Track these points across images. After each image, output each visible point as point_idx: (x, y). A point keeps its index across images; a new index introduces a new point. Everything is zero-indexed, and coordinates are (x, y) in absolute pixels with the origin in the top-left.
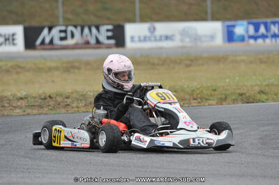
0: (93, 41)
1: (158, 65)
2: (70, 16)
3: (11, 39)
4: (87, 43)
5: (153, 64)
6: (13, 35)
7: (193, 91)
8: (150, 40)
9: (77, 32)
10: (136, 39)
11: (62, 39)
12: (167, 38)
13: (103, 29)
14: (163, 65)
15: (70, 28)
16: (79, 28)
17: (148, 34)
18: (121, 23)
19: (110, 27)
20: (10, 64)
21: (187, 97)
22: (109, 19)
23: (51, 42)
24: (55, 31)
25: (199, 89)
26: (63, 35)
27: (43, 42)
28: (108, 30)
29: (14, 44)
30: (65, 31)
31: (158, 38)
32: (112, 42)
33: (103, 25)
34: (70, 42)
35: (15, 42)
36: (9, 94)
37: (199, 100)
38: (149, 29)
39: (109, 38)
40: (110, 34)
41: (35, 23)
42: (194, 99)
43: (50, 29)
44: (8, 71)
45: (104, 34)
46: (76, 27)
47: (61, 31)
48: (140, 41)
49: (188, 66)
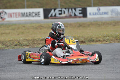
0: (73, 15)
1: (101, 25)
2: (63, 4)
3: (38, 14)
4: (71, 16)
5: (99, 25)
6: (39, 12)
7: (116, 36)
8: (98, 14)
9: (66, 11)
10: (92, 14)
11: (60, 14)
12: (105, 13)
13: (78, 9)
14: (103, 25)
15: (63, 9)
16: (67, 10)
17: (97, 12)
18: (85, 7)
19: (80, 9)
20: (37, 25)
21: (113, 39)
22: (80, 5)
23: (55, 15)
24: (57, 11)
25: (119, 35)
26: (60, 12)
27: (52, 16)
28: (79, 10)
29: (39, 16)
30: (61, 11)
31: (101, 13)
32: (81, 15)
33: (77, 8)
34: (63, 15)
35: (40, 15)
36: (37, 38)
37: (119, 40)
38: (97, 10)
39: (80, 13)
40: (80, 12)
41: (48, 7)
42: (117, 40)
43: (55, 10)
44: (36, 28)
45: (78, 12)
46: (66, 9)
47: (59, 11)
48: (93, 15)
49: (114, 25)
